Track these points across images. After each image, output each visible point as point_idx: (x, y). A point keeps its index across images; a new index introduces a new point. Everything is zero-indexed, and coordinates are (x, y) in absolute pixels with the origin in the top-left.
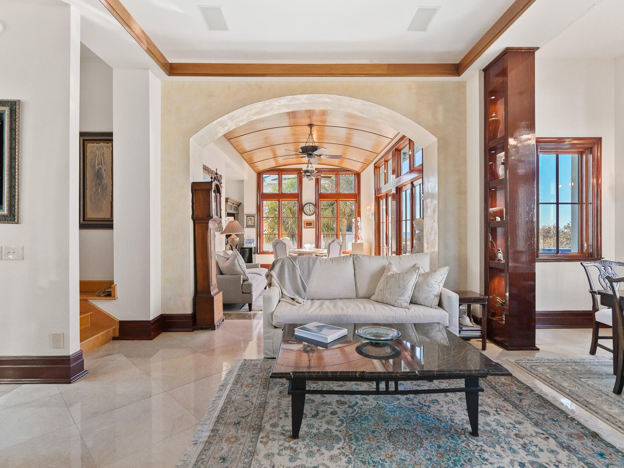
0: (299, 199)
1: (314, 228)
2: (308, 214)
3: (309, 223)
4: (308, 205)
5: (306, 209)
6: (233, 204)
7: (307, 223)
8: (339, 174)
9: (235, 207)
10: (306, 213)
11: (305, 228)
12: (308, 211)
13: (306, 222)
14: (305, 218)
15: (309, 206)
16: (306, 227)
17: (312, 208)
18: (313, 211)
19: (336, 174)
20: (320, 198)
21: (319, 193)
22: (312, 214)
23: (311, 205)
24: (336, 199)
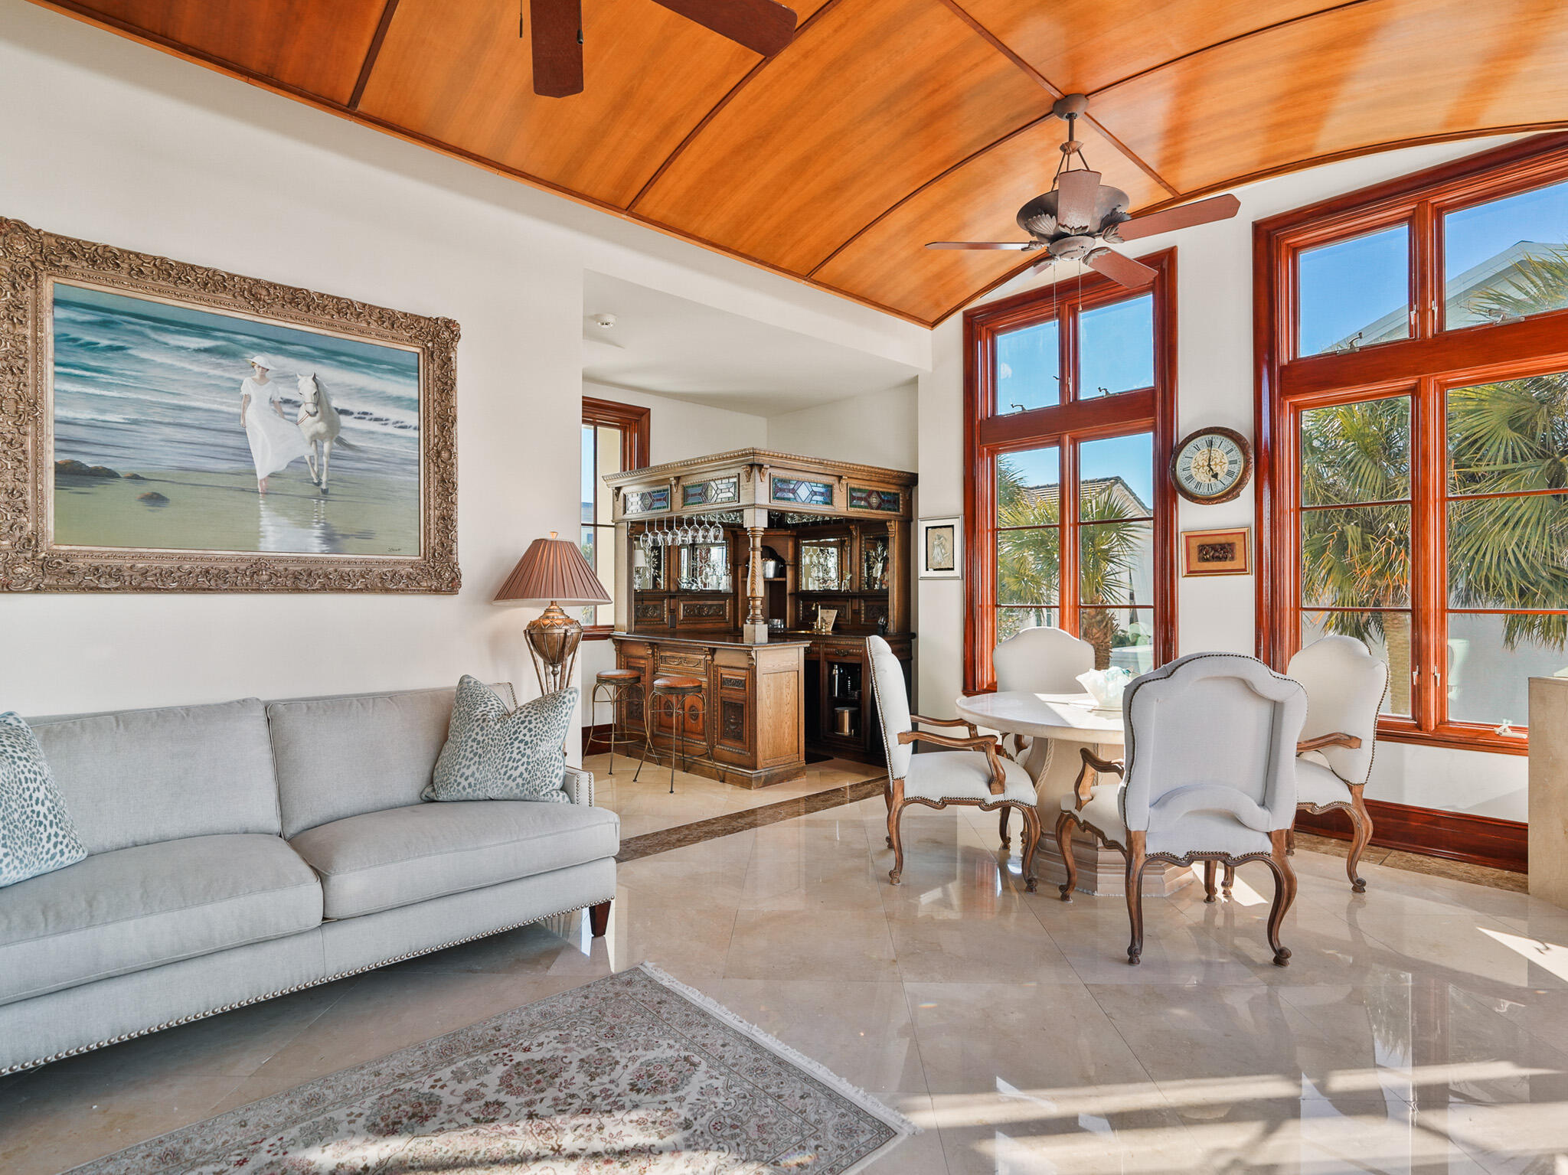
0: (1156, 420)
1: (1242, 571)
2: (1203, 491)
3: (1213, 547)
4: (1201, 441)
5: (1190, 466)
6: (840, 478)
7: (1202, 548)
8: (1440, 211)
9: (859, 490)
10: (1190, 486)
11: (1191, 573)
12: (1202, 477)
13: (1195, 543)
14: (1190, 517)
15: (1205, 449)
16: (1197, 566)
17: (1227, 458)
18: (1230, 473)
19: (1410, 219)
20: (1286, 392)
21: (1285, 358)
22: (1232, 493)
23: (1217, 439)
24: (1410, 382)
